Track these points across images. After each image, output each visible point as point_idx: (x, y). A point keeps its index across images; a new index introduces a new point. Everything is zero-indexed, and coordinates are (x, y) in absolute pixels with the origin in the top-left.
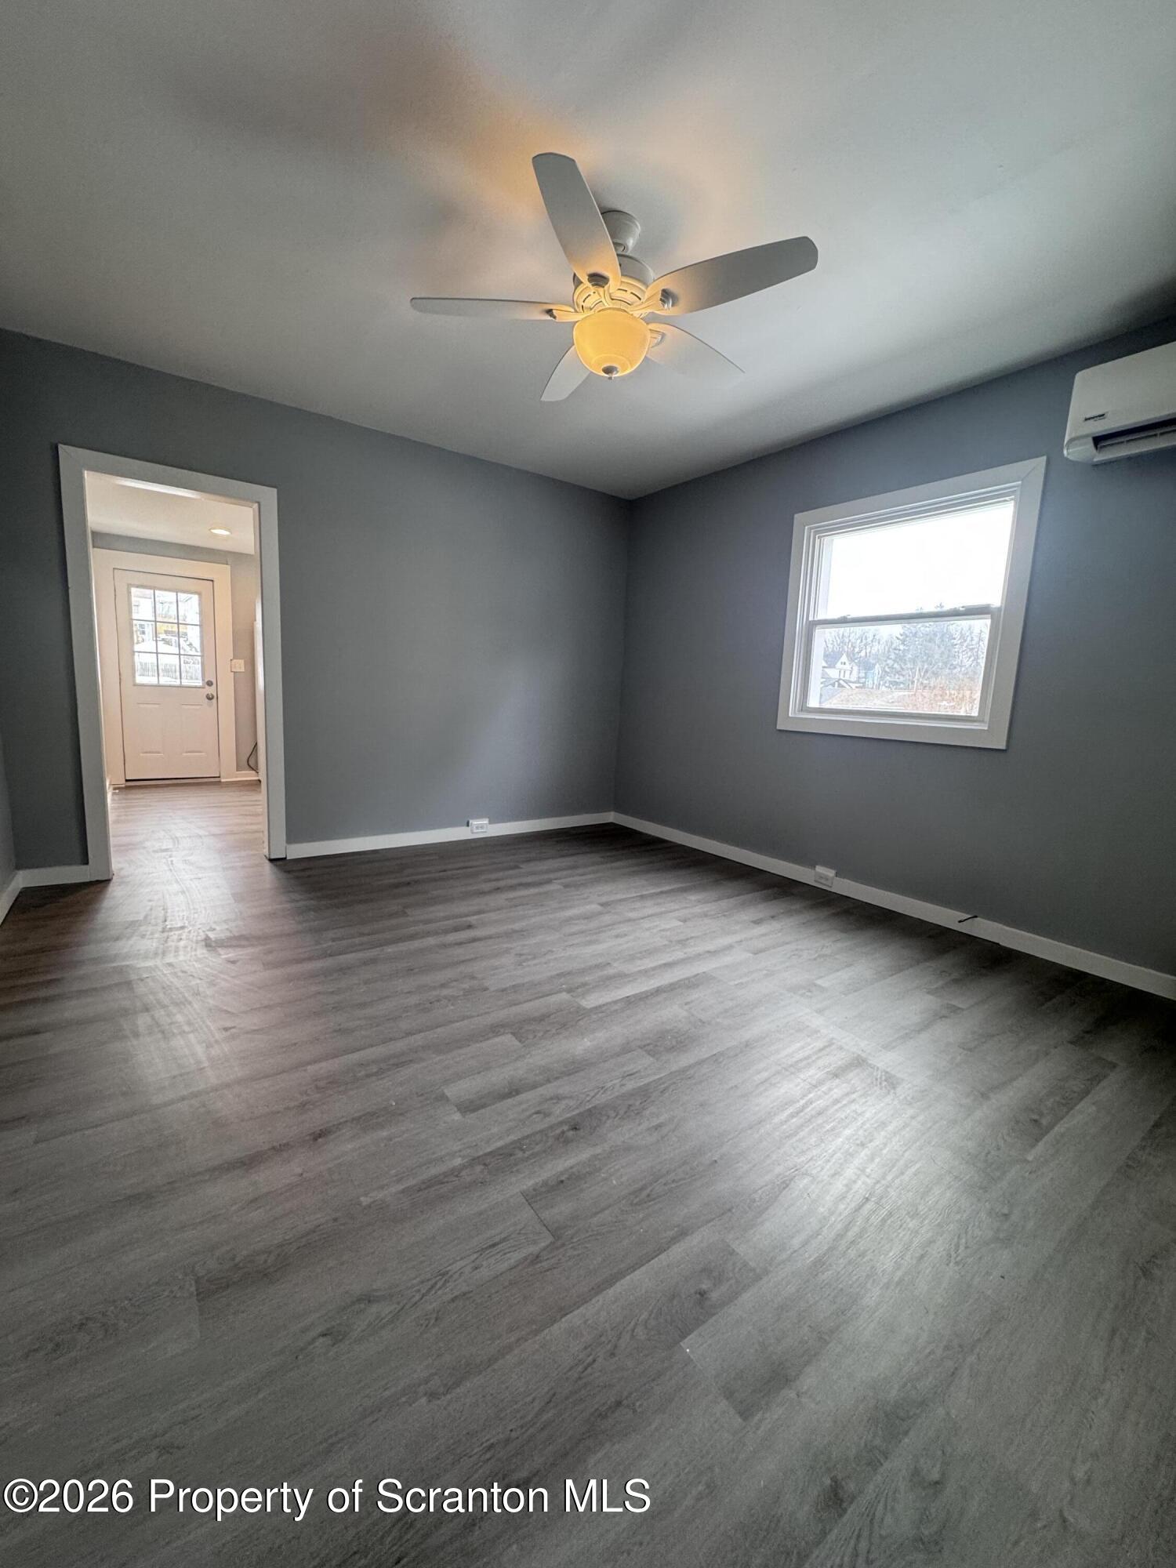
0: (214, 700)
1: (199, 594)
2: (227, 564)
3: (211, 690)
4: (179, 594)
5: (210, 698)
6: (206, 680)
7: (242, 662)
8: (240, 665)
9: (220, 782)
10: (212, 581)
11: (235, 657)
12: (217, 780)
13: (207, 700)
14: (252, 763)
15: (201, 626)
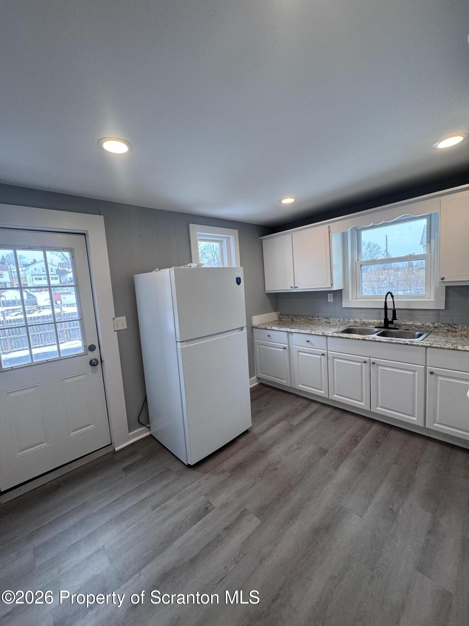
0: (99, 366)
1: (71, 250)
2: (100, 215)
3: (95, 355)
4: (48, 253)
5: (93, 363)
6: (89, 344)
7: (124, 318)
8: (122, 323)
9: (114, 452)
10: (84, 234)
11: (117, 315)
12: (110, 449)
13: (90, 367)
14: (142, 420)
15: (76, 286)
